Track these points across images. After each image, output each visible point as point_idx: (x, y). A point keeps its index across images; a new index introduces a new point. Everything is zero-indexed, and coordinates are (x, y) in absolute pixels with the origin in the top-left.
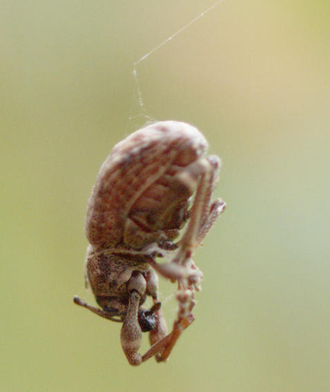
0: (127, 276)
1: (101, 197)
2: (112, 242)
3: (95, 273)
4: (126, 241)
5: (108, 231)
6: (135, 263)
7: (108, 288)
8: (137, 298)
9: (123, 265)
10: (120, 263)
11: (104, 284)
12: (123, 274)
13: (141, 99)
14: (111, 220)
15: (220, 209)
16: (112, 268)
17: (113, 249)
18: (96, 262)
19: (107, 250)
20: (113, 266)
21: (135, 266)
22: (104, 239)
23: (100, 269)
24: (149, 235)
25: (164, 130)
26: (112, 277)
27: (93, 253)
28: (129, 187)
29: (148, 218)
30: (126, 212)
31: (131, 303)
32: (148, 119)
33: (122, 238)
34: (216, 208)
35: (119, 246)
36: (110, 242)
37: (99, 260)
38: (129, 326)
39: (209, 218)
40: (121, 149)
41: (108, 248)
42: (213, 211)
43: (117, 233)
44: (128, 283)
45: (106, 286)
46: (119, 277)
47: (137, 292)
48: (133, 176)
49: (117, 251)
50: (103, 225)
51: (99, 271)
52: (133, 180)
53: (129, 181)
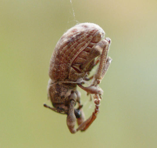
0: (69, 93)
1: (58, 58)
2: (63, 78)
3: (54, 92)
4: (69, 77)
5: (61, 73)
6: (72, 87)
7: (60, 99)
8: (73, 103)
9: (67, 88)
10: (65, 87)
11: (58, 98)
12: (67, 92)
13: (74, 13)
14: (63, 68)
15: (110, 61)
16: (62, 90)
17: (63, 81)
18: (54, 87)
19: (60, 82)
20: (62, 89)
21: (72, 88)
22: (59, 77)
23: (57, 91)
24: (80, 74)
25: (86, 27)
26: (62, 94)
27: (52, 84)
28: (72, 53)
29: (80, 67)
30: (70, 64)
31: (71, 105)
32: (77, 22)
33: (68, 76)
34: (108, 62)
35: (66, 80)
36: (62, 78)
37: (56, 87)
38: (71, 115)
39: (106, 66)
40: (67, 36)
41: (61, 81)
42: (107, 63)
43: (66, 74)
44: (69, 97)
45: (59, 98)
46: (65, 94)
47: (73, 100)
48: (73, 48)
49: (65, 82)
50: (59, 70)
51: (56, 92)
52: (73, 49)
53: (72, 50)
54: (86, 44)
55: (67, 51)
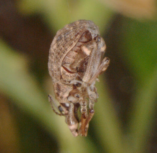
4: (63, 77)
20: (62, 89)
26: (61, 94)
37: (56, 86)
52: (62, 48)
53: (60, 49)
54: (74, 43)
55: (57, 49)
